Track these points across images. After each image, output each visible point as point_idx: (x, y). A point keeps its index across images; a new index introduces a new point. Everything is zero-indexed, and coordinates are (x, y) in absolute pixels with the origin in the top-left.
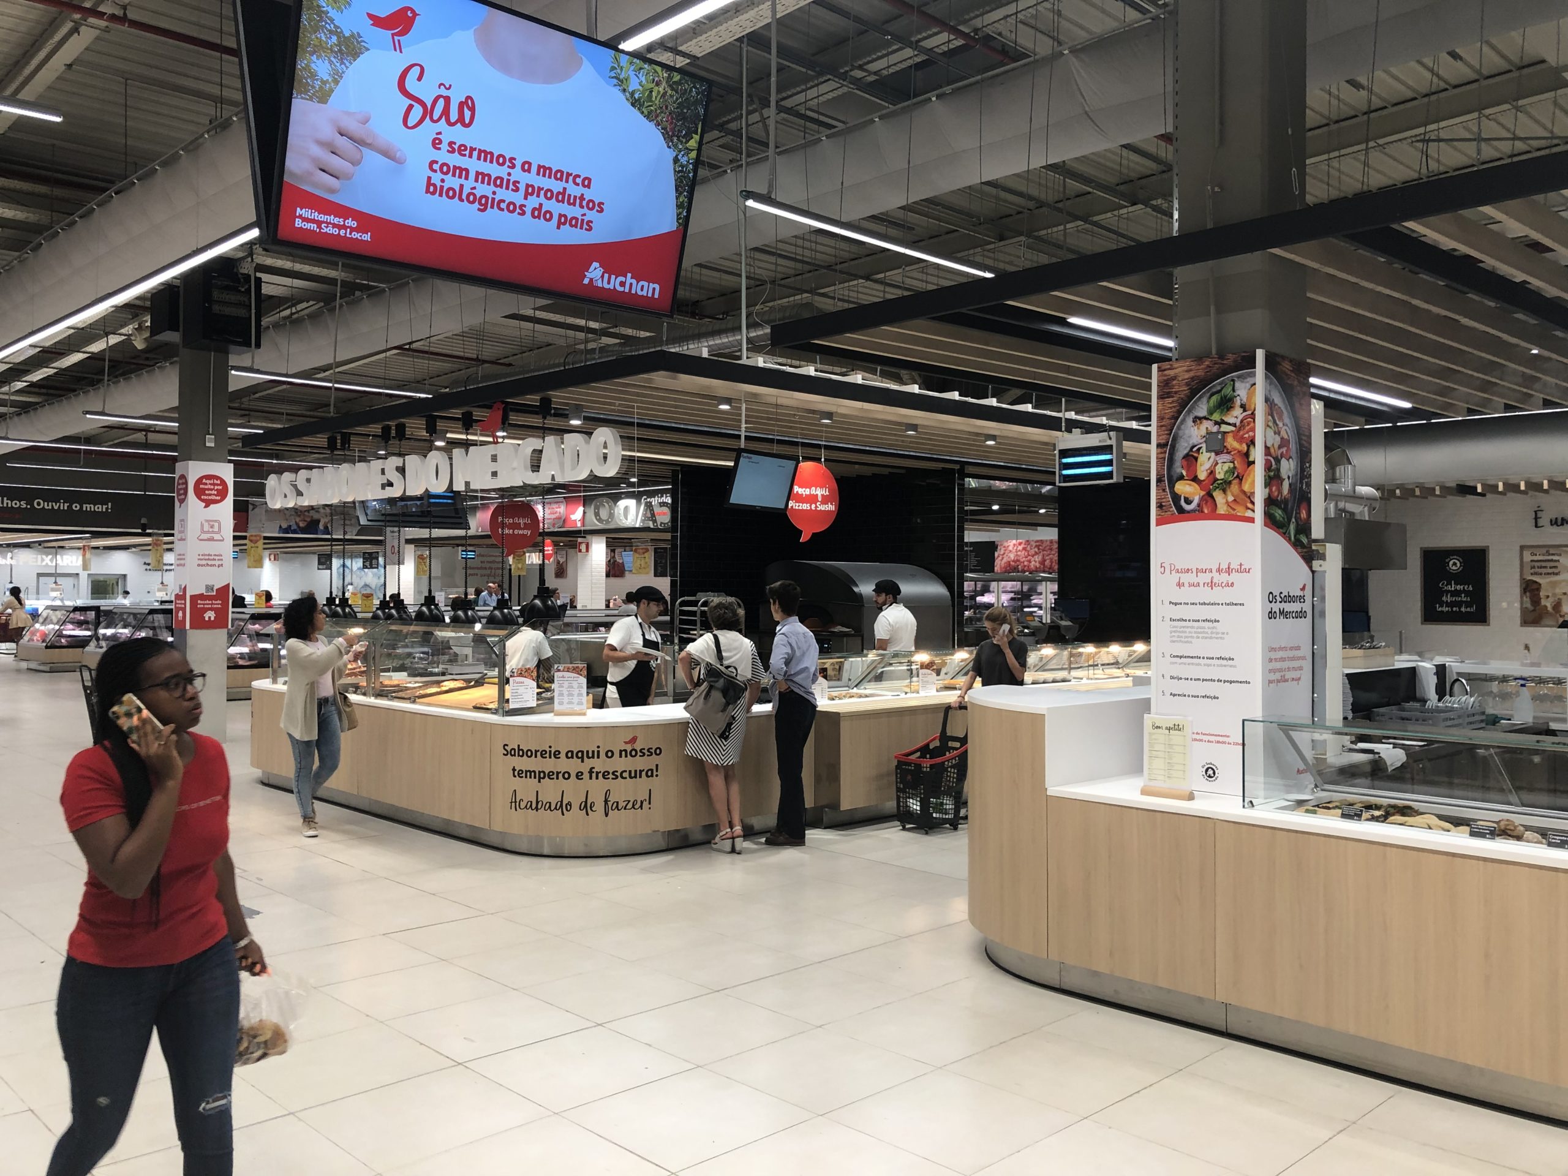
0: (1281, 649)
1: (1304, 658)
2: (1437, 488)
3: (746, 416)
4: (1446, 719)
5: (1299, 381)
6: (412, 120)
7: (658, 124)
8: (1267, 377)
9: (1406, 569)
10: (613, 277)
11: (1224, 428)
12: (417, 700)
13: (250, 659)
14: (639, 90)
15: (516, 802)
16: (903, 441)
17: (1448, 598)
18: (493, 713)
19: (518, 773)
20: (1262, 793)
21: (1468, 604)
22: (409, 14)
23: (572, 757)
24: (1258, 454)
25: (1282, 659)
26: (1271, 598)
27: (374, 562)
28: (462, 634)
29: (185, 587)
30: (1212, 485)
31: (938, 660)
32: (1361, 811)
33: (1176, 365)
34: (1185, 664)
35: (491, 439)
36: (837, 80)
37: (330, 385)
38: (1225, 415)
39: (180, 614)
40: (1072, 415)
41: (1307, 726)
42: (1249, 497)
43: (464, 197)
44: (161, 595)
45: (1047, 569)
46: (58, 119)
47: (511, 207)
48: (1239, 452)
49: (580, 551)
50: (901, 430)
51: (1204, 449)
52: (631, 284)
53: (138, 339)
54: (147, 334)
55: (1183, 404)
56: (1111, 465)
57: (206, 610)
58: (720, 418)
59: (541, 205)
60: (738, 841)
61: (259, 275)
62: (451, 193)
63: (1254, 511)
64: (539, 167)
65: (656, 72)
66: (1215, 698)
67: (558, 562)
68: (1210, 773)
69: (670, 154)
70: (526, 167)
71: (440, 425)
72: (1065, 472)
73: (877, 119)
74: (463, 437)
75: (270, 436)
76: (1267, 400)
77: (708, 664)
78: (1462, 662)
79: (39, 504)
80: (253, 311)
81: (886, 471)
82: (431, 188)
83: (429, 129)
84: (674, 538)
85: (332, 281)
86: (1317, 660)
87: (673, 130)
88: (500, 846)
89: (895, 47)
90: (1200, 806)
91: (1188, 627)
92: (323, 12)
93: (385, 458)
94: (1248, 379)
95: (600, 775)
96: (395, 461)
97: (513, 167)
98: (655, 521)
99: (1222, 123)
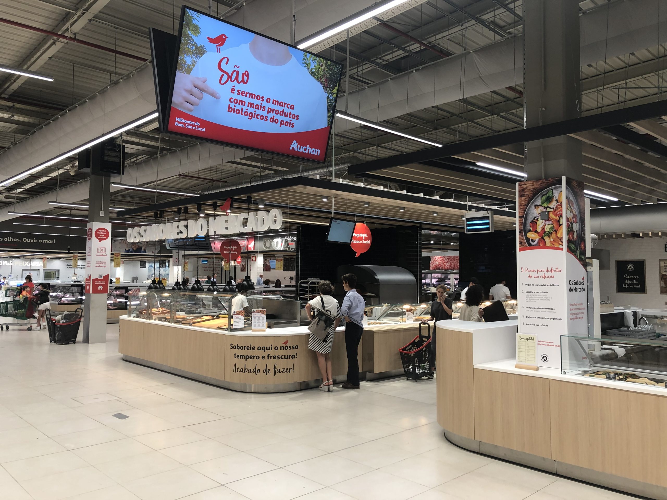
0: (575, 305)
1: (584, 309)
2: (623, 235)
3: (334, 204)
4: (639, 335)
5: (580, 190)
6: (223, 81)
7: (321, 83)
8: (567, 188)
9: (609, 269)
10: (302, 147)
11: (549, 210)
12: (192, 325)
13: (114, 306)
14: (314, 68)
15: (236, 369)
16: (397, 214)
17: (628, 282)
18: (225, 330)
19: (237, 356)
20: (568, 367)
21: (637, 285)
22: (224, 37)
23: (260, 349)
24: (564, 221)
25: (575, 309)
26: (571, 283)
27: (164, 265)
28: (208, 296)
29: (90, 275)
30: (543, 234)
31: (413, 308)
32: (615, 376)
33: (526, 183)
34: (533, 311)
35: (225, 214)
36: (370, 63)
37: (155, 190)
38: (549, 204)
39: (88, 287)
40: (470, 203)
41: (585, 338)
42: (560, 239)
43: (243, 113)
44: (74, 279)
45: (452, 269)
46: (51, 80)
47: (262, 118)
48: (555, 220)
49: (252, 260)
50: (397, 210)
51: (540, 219)
52: (309, 150)
53: (72, 171)
54: (76, 169)
55: (530, 200)
56: (489, 225)
57: (99, 285)
58: (323, 205)
59: (274, 116)
60: (331, 386)
61: (124, 144)
62: (238, 112)
63: (562, 245)
64: (274, 100)
65: (321, 61)
66: (546, 326)
67: (242, 265)
68: (545, 358)
69: (326, 95)
70: (268, 101)
71: (203, 207)
72: (469, 228)
73: (390, 80)
74: (213, 212)
75: (128, 212)
76: (567, 198)
77: (318, 309)
78: (643, 310)
79: (25, 240)
80: (122, 159)
81: (387, 227)
82: (230, 109)
83: (230, 85)
84: (298, 255)
85: (156, 147)
86: (590, 309)
87: (327, 85)
88: (228, 388)
89: (396, 50)
90: (541, 373)
91: (534, 295)
92: (190, 37)
93: (179, 221)
94: (559, 189)
95: (272, 357)
96: (183, 223)
97: (263, 100)
98: (289, 248)
99: (545, 81)
